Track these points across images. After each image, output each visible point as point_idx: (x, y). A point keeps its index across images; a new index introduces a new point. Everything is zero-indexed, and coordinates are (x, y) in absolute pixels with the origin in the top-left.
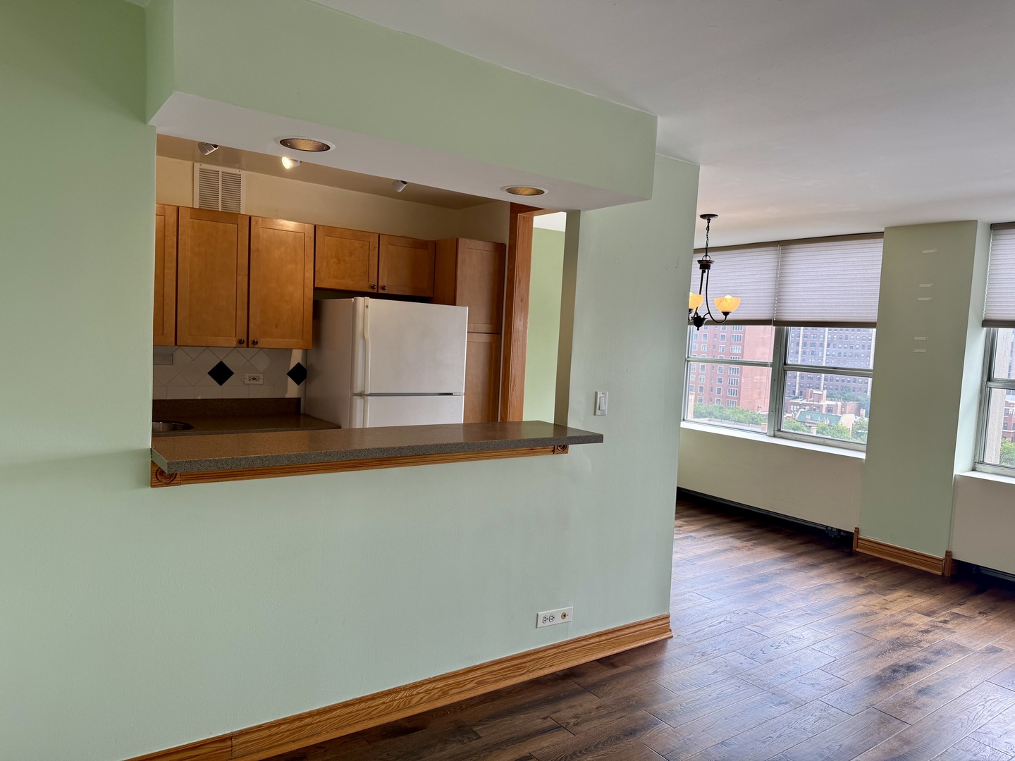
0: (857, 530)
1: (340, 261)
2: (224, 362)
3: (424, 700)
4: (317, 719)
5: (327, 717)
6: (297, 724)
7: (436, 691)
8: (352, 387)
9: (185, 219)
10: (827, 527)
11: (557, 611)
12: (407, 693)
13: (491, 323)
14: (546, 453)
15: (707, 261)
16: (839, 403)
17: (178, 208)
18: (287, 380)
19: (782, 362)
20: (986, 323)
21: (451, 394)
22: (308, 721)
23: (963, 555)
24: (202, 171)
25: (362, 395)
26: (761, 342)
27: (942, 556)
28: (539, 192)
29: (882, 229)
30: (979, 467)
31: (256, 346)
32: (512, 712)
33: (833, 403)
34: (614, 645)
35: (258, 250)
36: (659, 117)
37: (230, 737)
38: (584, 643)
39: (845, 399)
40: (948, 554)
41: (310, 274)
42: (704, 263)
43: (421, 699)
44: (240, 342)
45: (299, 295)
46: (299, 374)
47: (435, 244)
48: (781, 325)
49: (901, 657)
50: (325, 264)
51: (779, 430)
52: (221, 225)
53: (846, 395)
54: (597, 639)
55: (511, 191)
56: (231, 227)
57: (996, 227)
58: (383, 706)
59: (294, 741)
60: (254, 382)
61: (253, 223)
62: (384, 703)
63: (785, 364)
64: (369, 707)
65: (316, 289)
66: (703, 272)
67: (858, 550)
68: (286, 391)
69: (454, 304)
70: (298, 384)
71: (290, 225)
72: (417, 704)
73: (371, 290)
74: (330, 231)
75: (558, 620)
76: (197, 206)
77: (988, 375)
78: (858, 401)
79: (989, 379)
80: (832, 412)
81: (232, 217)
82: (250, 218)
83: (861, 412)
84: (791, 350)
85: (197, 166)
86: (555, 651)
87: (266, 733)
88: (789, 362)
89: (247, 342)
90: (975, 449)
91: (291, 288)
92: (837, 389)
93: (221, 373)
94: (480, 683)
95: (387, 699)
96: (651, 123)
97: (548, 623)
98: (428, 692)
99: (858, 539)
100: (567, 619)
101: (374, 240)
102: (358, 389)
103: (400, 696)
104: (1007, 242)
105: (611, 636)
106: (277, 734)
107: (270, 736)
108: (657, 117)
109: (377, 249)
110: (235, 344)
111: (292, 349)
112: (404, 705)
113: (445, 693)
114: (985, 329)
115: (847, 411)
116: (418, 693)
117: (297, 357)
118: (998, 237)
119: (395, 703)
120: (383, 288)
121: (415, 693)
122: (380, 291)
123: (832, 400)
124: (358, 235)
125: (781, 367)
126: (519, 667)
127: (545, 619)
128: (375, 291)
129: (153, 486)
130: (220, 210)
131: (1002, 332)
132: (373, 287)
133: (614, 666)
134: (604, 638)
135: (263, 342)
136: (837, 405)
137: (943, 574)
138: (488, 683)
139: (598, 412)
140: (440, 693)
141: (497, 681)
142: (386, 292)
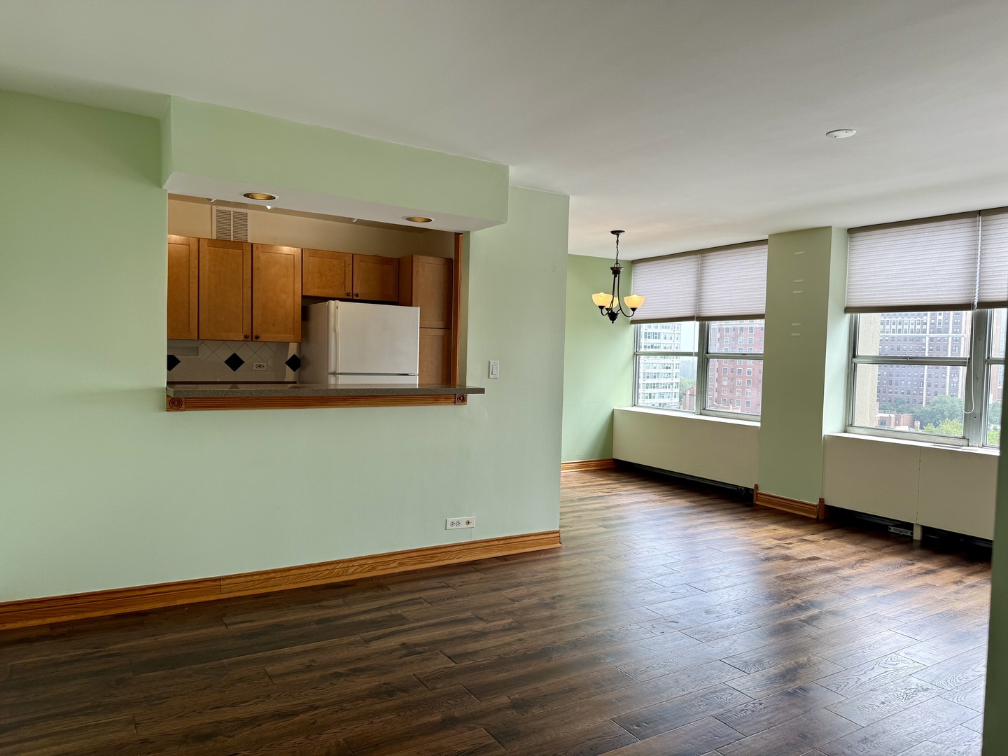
0: (756, 486)
1: (322, 275)
2: (239, 354)
3: (357, 571)
4: (279, 575)
5: (286, 574)
6: (265, 576)
7: (366, 566)
8: (327, 369)
9: (204, 247)
10: (737, 486)
11: (463, 519)
12: (345, 565)
13: (443, 321)
14: (448, 404)
15: (617, 268)
16: (893, 416)
17: (199, 239)
18: (285, 368)
19: (705, 352)
20: (848, 310)
21: (407, 375)
22: (272, 575)
23: (832, 501)
24: (218, 211)
25: (334, 374)
26: (688, 334)
27: (816, 503)
28: (429, 220)
29: (766, 237)
30: (850, 429)
31: (258, 340)
32: (418, 580)
33: (887, 415)
34: (510, 548)
35: (258, 268)
36: (510, 167)
37: (219, 579)
38: (485, 544)
39: (899, 411)
40: (822, 500)
41: (298, 286)
42: (615, 269)
43: (356, 570)
44: (246, 337)
45: (291, 302)
46: (295, 363)
47: (399, 259)
48: (703, 320)
49: (790, 586)
50: (310, 277)
51: (704, 409)
52: (230, 251)
53: (900, 407)
54: (496, 543)
55: (409, 219)
56: (239, 252)
57: (852, 231)
58: (328, 572)
59: (263, 588)
60: (260, 369)
61: (254, 248)
62: (327, 570)
63: (707, 353)
64: (316, 572)
65: (304, 297)
66: (615, 277)
67: (757, 503)
68: (285, 376)
69: (411, 306)
70: (294, 371)
71: (286, 250)
72: (353, 573)
73: (347, 297)
74: (314, 252)
75: (463, 525)
76: (214, 237)
77: (853, 352)
78: (913, 413)
79: (854, 356)
80: (885, 424)
81: (239, 244)
82: (252, 245)
83: (915, 424)
84: (712, 342)
85: (215, 208)
86: (461, 547)
87: (243, 579)
88: (710, 351)
89: (251, 337)
90: (846, 415)
91: (284, 297)
92: (890, 401)
93: (235, 362)
94: (401, 564)
95: (329, 567)
96: (504, 171)
97: (455, 527)
98: (361, 565)
99: (757, 494)
100: (470, 525)
101: (349, 259)
102: (332, 369)
103: (339, 566)
104: (860, 242)
105: (508, 541)
106: (251, 581)
107: (246, 582)
108: (508, 166)
109: (351, 266)
110: (242, 338)
111: (289, 343)
112: (343, 573)
113: (374, 569)
114: (848, 315)
115: (902, 423)
116: (353, 566)
117: (293, 350)
118: (853, 240)
119: (336, 570)
120: (357, 295)
121: (351, 565)
122: (355, 298)
123: (885, 412)
124: (336, 255)
125: (704, 355)
126: (432, 556)
127: (453, 524)
128: (351, 297)
129: (167, 411)
130: (232, 240)
131: (863, 317)
132: (348, 295)
133: (506, 560)
134: (502, 542)
135: (263, 337)
136: (890, 418)
137: (818, 517)
138: (407, 565)
139: (491, 376)
140: (370, 568)
141: (415, 564)
142: (359, 298)
